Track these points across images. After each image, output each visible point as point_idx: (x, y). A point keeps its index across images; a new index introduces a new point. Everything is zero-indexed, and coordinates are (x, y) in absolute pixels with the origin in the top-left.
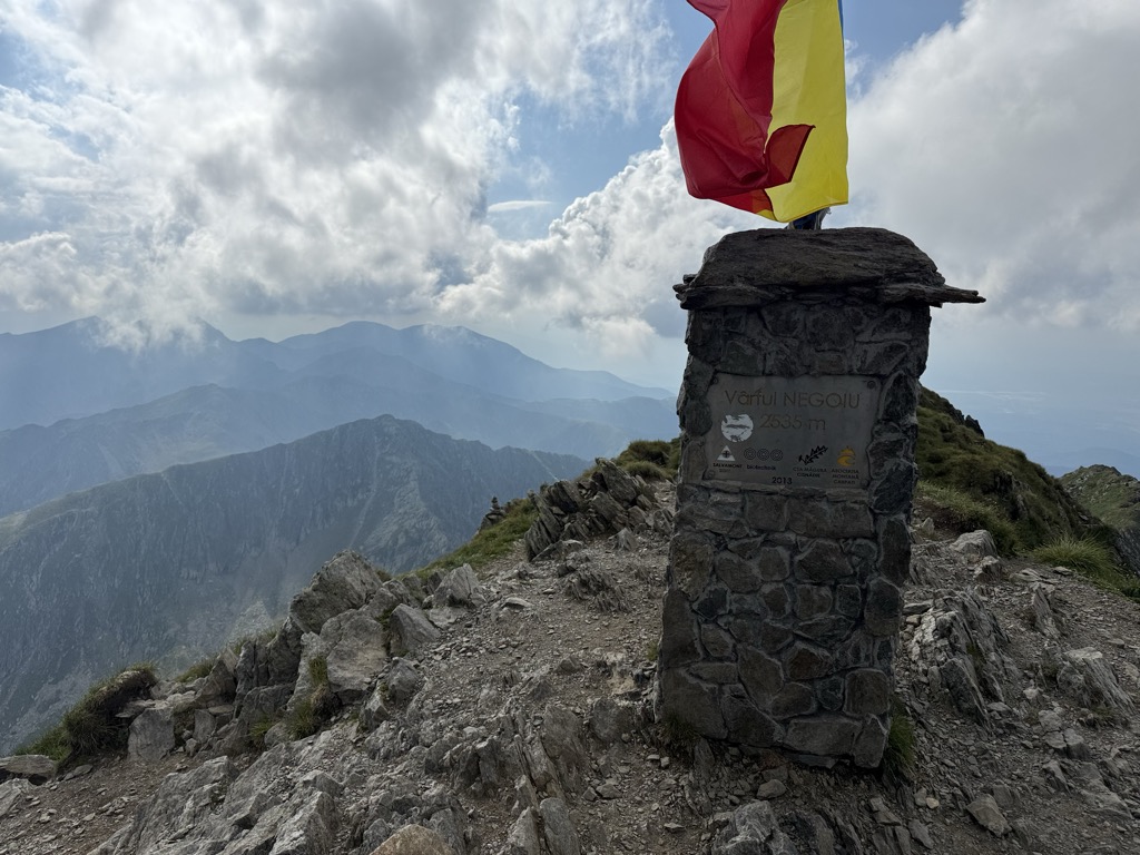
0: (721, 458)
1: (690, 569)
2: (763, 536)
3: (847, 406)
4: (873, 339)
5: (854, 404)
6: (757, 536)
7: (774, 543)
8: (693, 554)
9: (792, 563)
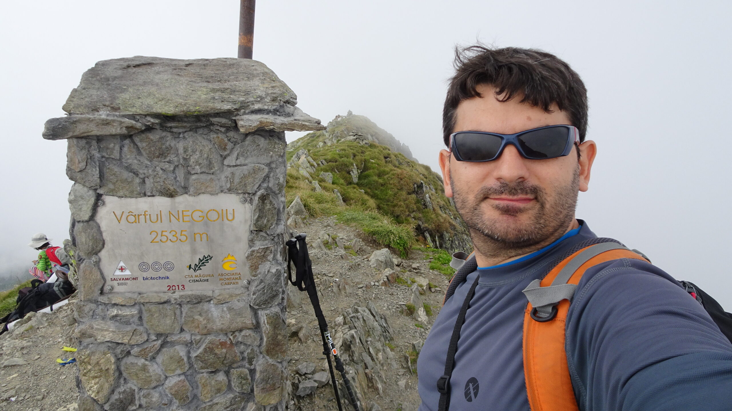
0: (118, 273)
1: (96, 377)
2: (162, 338)
3: (225, 219)
4: (238, 162)
5: (230, 217)
6: (157, 340)
7: (173, 344)
8: (98, 363)
9: (189, 358)
